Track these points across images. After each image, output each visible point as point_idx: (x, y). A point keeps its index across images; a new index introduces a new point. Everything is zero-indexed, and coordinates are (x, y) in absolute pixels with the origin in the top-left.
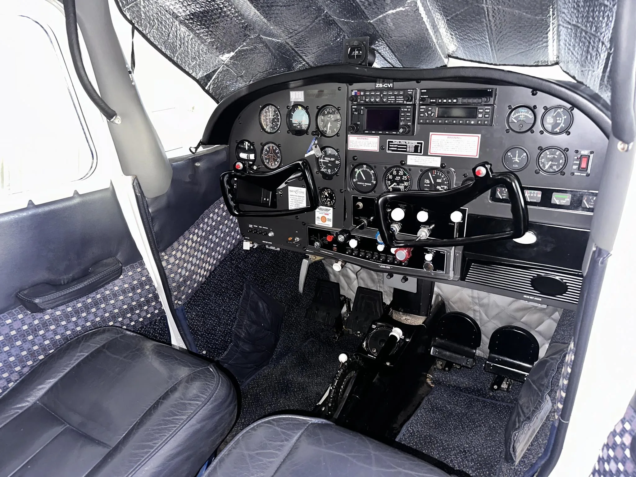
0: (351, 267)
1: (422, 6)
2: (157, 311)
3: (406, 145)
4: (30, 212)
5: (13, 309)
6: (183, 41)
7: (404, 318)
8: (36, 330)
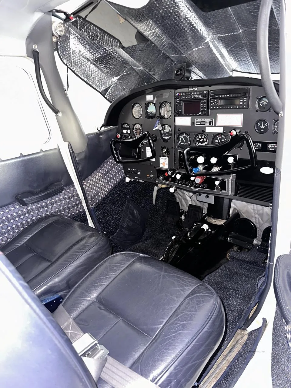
0: (187, 194)
1: (212, 45)
2: (81, 210)
3: (205, 121)
4: (21, 159)
5: (14, 203)
6: (93, 73)
7: (213, 221)
8: (24, 214)
